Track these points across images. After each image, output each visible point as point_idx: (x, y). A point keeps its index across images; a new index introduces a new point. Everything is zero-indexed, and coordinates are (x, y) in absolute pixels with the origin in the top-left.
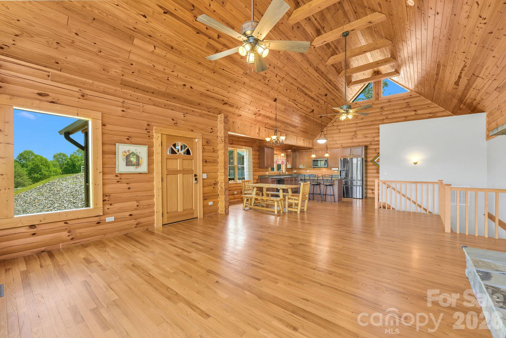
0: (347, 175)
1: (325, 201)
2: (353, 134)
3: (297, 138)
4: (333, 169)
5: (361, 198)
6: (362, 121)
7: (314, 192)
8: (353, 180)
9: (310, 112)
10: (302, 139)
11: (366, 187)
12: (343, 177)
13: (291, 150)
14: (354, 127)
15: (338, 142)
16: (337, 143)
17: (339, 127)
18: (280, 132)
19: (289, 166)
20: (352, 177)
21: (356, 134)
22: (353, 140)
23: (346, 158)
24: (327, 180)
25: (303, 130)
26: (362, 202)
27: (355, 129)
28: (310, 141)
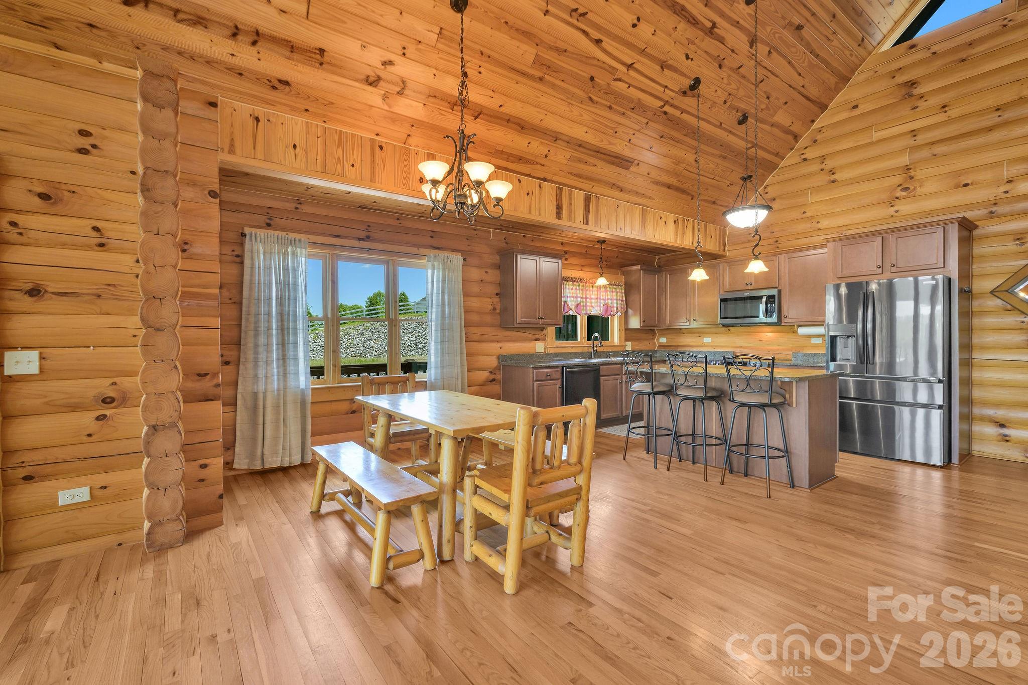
0: (864, 356)
1: (746, 475)
2: (897, 180)
3: (644, 213)
4: (802, 331)
5: (937, 458)
6: (942, 117)
7: (700, 430)
8: (898, 379)
9: (684, 93)
10: (671, 217)
11: (966, 410)
12: (848, 363)
13: (639, 267)
14: (903, 151)
15: (825, 223)
16: (820, 226)
17: (830, 164)
18: (553, 182)
19: (635, 323)
20: (891, 365)
21: (911, 178)
22: (895, 208)
23: (861, 283)
24: (748, 380)
25: (665, 179)
26: (947, 479)
27: (905, 160)
28: (711, 227)
